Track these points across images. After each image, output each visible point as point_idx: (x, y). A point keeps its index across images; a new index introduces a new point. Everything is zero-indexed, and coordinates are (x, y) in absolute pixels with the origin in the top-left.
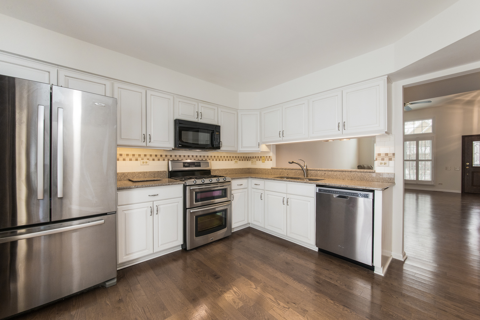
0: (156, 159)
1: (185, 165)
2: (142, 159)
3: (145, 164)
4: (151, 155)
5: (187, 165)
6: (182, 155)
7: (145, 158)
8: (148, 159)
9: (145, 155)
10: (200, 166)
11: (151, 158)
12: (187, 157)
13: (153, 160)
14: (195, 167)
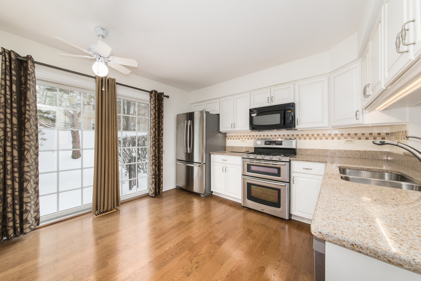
0: (250, 138)
1: (267, 143)
2: (242, 139)
3: (243, 141)
4: (247, 136)
5: (268, 143)
6: (270, 135)
7: (244, 138)
8: (245, 139)
9: (244, 136)
10: (281, 144)
11: (247, 138)
12: (277, 136)
13: (248, 139)
14: (276, 145)
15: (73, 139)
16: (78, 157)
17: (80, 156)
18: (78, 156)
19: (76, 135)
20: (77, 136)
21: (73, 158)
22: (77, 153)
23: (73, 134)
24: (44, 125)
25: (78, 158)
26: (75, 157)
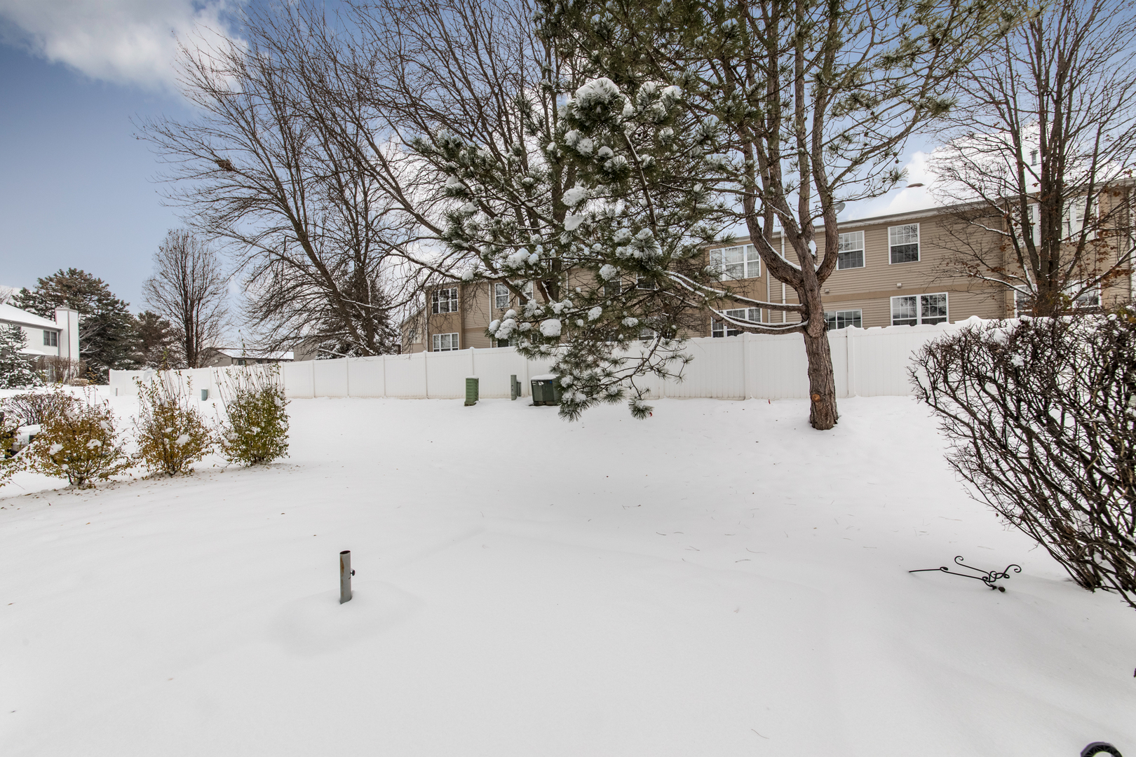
15: (811, 363)
16: (827, 425)
17: (836, 423)
18: (827, 419)
19: (817, 347)
20: (820, 351)
21: (814, 427)
22: (824, 411)
23: (809, 343)
24: (726, 321)
25: (828, 429)
26: (819, 423)
